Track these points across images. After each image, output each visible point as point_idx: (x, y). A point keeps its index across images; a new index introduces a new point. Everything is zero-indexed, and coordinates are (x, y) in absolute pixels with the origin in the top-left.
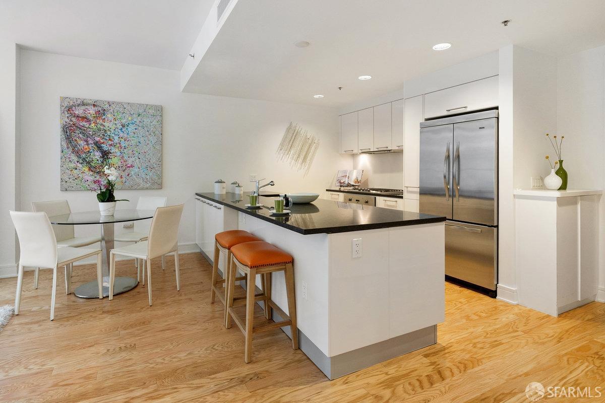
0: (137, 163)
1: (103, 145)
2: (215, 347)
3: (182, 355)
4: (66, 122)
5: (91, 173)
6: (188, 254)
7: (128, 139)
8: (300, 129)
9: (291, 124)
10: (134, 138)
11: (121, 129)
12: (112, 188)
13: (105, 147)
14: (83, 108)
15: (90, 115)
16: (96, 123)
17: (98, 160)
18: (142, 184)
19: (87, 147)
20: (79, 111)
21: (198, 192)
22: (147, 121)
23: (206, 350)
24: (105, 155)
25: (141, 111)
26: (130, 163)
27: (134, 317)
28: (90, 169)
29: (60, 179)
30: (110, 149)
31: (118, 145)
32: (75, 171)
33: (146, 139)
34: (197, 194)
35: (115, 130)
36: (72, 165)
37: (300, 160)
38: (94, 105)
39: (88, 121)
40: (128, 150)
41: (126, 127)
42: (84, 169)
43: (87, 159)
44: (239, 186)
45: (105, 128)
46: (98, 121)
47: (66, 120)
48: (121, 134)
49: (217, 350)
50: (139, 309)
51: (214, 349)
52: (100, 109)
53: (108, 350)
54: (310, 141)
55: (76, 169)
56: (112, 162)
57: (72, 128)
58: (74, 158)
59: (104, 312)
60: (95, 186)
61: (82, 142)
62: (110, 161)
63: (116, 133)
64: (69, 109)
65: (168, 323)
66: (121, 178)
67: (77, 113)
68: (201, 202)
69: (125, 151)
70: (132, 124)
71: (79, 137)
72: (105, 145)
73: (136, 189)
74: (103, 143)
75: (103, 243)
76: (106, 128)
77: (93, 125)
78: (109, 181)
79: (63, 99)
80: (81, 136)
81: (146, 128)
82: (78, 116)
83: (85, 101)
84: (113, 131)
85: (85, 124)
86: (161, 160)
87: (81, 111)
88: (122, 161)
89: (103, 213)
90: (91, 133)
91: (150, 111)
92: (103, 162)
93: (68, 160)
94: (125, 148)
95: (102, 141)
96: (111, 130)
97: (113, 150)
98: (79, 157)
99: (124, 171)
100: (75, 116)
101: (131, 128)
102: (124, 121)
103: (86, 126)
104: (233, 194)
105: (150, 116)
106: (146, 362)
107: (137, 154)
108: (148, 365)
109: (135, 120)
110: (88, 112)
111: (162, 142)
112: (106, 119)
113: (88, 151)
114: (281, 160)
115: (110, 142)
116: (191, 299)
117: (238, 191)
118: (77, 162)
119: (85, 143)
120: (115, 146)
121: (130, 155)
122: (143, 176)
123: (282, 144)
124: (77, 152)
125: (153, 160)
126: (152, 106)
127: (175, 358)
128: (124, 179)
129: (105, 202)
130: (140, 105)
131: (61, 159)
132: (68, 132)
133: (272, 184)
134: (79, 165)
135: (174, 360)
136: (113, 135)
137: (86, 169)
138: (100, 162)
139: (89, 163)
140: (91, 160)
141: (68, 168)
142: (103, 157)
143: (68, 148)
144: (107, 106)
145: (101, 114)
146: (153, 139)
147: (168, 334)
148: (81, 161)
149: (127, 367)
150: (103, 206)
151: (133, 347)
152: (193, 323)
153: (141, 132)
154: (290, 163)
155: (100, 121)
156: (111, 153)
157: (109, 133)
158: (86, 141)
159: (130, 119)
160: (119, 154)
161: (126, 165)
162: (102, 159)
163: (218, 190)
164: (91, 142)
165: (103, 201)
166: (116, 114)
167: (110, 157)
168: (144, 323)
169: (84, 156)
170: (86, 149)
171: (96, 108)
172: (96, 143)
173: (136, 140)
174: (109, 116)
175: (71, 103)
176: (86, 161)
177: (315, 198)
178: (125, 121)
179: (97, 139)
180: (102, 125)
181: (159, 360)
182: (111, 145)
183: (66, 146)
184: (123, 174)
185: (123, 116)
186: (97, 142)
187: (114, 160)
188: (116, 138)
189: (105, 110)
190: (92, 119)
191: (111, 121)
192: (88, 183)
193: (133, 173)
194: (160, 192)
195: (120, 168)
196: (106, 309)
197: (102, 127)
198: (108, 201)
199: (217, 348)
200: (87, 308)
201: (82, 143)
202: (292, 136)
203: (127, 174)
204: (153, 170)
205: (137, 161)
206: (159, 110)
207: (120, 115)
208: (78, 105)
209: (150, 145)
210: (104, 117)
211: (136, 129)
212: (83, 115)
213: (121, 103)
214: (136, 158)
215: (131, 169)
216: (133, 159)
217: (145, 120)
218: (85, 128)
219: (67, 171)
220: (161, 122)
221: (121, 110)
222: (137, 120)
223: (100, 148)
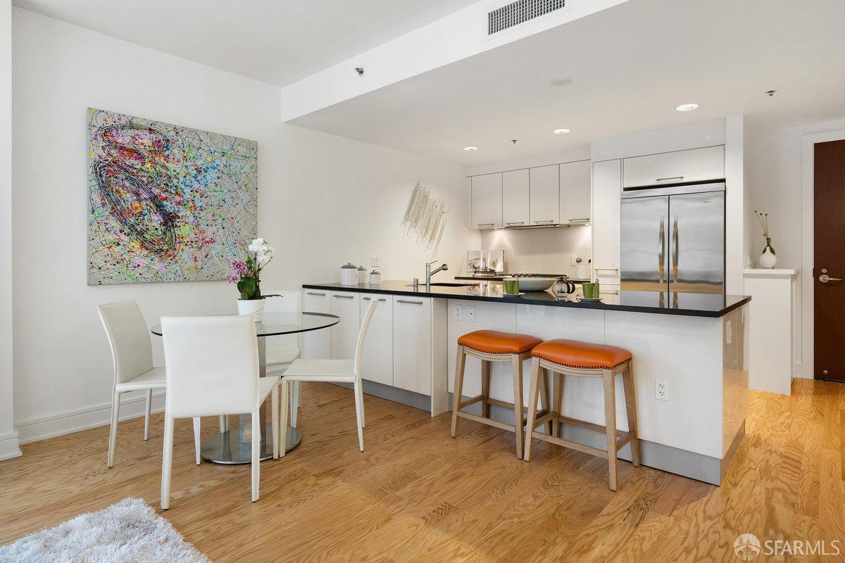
0: (220, 236)
1: (165, 203)
4: (100, 157)
5: (145, 252)
7: (206, 195)
8: (428, 193)
10: (215, 193)
11: (195, 177)
13: (169, 206)
14: (132, 132)
15: (143, 147)
16: (153, 162)
17: (156, 229)
19: (137, 204)
20: (124, 138)
22: (235, 164)
24: (169, 220)
25: (226, 148)
26: (209, 234)
28: (142, 246)
29: (88, 263)
30: (177, 209)
31: (190, 204)
32: (117, 249)
33: (234, 195)
35: (185, 177)
36: (110, 237)
38: (150, 129)
39: (140, 157)
40: (207, 213)
41: (203, 173)
42: (133, 244)
43: (137, 227)
45: (168, 173)
46: (157, 159)
47: (101, 152)
48: (196, 185)
52: (161, 138)
54: (438, 210)
55: (119, 244)
56: (180, 233)
57: (112, 169)
58: (114, 223)
61: (128, 195)
62: (177, 231)
63: (188, 183)
64: (106, 132)
66: (195, 261)
67: (120, 140)
69: (202, 214)
70: (214, 168)
71: (123, 186)
72: (169, 203)
73: (218, 280)
74: (166, 199)
76: (172, 174)
77: (148, 165)
79: (93, 112)
80: (127, 184)
81: (233, 178)
82: (121, 148)
83: (135, 121)
84: (182, 179)
85: (135, 162)
86: (255, 232)
87: (128, 139)
88: (197, 231)
90: (144, 179)
91: (240, 149)
92: (164, 233)
93: (103, 227)
94: (202, 210)
95: (163, 195)
96: (180, 176)
97: (183, 212)
98: (124, 222)
99: (200, 248)
100: (116, 147)
101: (212, 175)
102: (199, 163)
103: (137, 167)
105: (240, 158)
107: (220, 220)
109: (217, 162)
110: (140, 141)
111: (256, 201)
112: (171, 157)
113: (141, 212)
115: (178, 199)
118: (121, 231)
119: (135, 198)
120: (185, 205)
121: (210, 223)
122: (230, 258)
124: (120, 214)
126: (243, 141)
128: (199, 264)
130: (224, 137)
131: (91, 225)
133: (444, 268)
134: (123, 237)
136: (183, 186)
137: (136, 245)
138: (160, 233)
139: (141, 233)
140: (144, 228)
141: (104, 243)
142: (165, 224)
143: (104, 205)
144: (172, 133)
145: (161, 146)
146: (245, 196)
148: (127, 230)
153: (227, 183)
154: (417, 240)
155: (160, 160)
156: (179, 217)
157: (175, 181)
158: (137, 194)
159: (209, 159)
160: (191, 219)
161: (203, 239)
162: (163, 228)
164: (144, 195)
166: (187, 150)
167: (178, 224)
169: (132, 220)
170: (136, 208)
171: (154, 136)
172: (154, 199)
173: (220, 196)
174: (176, 152)
175: (110, 123)
176: (136, 230)
178: (201, 162)
179: (156, 191)
180: (163, 166)
182: (179, 203)
183: (99, 201)
184: (198, 254)
185: (199, 154)
186: (156, 197)
187: (184, 230)
188: (187, 190)
189: (168, 140)
190: (147, 155)
191: (179, 161)
192: (139, 270)
193: (213, 252)
195: (194, 244)
197: (164, 171)
202: (419, 201)
203: (204, 254)
204: (245, 249)
205: (220, 231)
206: (253, 147)
207: (194, 152)
208: (123, 128)
209: (240, 207)
210: (167, 153)
211: (219, 178)
212: (131, 147)
213: (196, 132)
214: (219, 226)
215: (211, 245)
216: (214, 229)
217: (232, 163)
218: (135, 171)
219: (101, 248)
220: (255, 169)
221: (195, 143)
222: (221, 162)
223: (160, 207)
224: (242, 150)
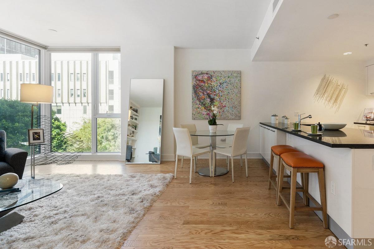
0: (227, 105)
2: (271, 214)
3: (251, 214)
4: (194, 84)
5: (205, 110)
6: (256, 159)
7: (223, 91)
8: (332, 79)
9: (325, 76)
10: (226, 91)
11: (220, 86)
12: (215, 118)
13: (212, 96)
14: (202, 75)
15: (205, 79)
16: (208, 83)
17: (208, 103)
18: (230, 116)
19: (203, 96)
20: (200, 78)
21: (261, 122)
22: (233, 80)
23: (265, 215)
24: (212, 100)
25: (230, 75)
26: (224, 105)
27: (226, 189)
28: (205, 108)
29: (192, 113)
30: (214, 97)
31: (218, 95)
32: (199, 109)
33: (232, 90)
34: (260, 123)
35: (216, 86)
36: (197, 106)
37: (332, 101)
38: (207, 74)
39: (204, 82)
41: (222, 85)
43: (203, 103)
44: (287, 118)
45: (212, 86)
47: (195, 82)
48: (220, 89)
49: (272, 216)
50: (228, 185)
51: (270, 215)
52: (210, 75)
53: (213, 203)
54: (340, 87)
58: (198, 102)
59: (211, 184)
60: (208, 117)
62: (214, 103)
63: (217, 88)
64: (196, 77)
65: (243, 196)
66: (220, 113)
67: (199, 78)
68: (263, 128)
69: (222, 98)
70: (225, 82)
73: (227, 119)
74: (211, 94)
75: (211, 147)
77: (206, 84)
78: (214, 114)
79: (193, 72)
80: (201, 91)
81: (232, 85)
82: (199, 80)
83: (203, 72)
86: (240, 102)
88: (220, 103)
89: (211, 131)
90: (205, 89)
93: (195, 103)
94: (222, 96)
97: (216, 97)
98: (200, 102)
99: (221, 109)
100: (198, 80)
101: (225, 85)
102: (221, 81)
103: (203, 85)
104: (283, 124)
105: (234, 77)
106: (232, 213)
107: (227, 99)
108: (233, 215)
110: (204, 77)
111: (240, 92)
112: (213, 81)
113: (204, 99)
114: (317, 101)
116: (256, 185)
117: (286, 121)
118: (199, 104)
121: (224, 100)
122: (231, 112)
123: (318, 91)
124: (199, 99)
125: (236, 103)
126: (235, 71)
127: (247, 215)
128: (221, 114)
129: (212, 125)
130: (229, 71)
131: (192, 103)
132: (196, 88)
133: (310, 117)
134: (200, 106)
135: (246, 216)
137: (203, 108)
138: (210, 104)
139: (204, 105)
140: (205, 103)
142: (211, 101)
143: (195, 97)
144: (213, 73)
145: (210, 78)
146: (236, 91)
147: (243, 201)
148: (201, 104)
149: (223, 213)
150: (211, 127)
151: (225, 204)
152: (258, 198)
153: (230, 86)
154: (324, 103)
155: (209, 82)
156: (215, 99)
157: (214, 88)
158: (203, 93)
159: (224, 80)
160: (218, 99)
161: (222, 106)
163: (273, 121)
164: (205, 93)
165: (211, 125)
166: (217, 78)
167: (214, 101)
168: (231, 193)
169: (202, 101)
172: (208, 94)
173: (227, 91)
174: (214, 79)
175: (197, 74)
177: (343, 126)
179: (208, 92)
181: (239, 214)
182: (215, 95)
184: (221, 111)
185: (221, 78)
187: (216, 103)
188: (217, 91)
189: (212, 76)
190: (206, 81)
191: (215, 82)
192: (204, 115)
193: (225, 110)
194: (240, 121)
195: (219, 108)
196: (212, 183)
197: (210, 85)
198: (213, 125)
199: (272, 215)
200: (204, 180)
201: (201, 94)
202: (325, 85)
204: (236, 109)
206: (239, 73)
207: (219, 78)
208: (200, 74)
209: (234, 94)
210: (211, 80)
211: (227, 85)
212: (202, 80)
213: (219, 72)
214: (227, 102)
215: (225, 108)
216: (226, 102)
217: (232, 80)
218: (203, 86)
219: (195, 109)
220: (240, 81)
221: (220, 75)
222: (228, 80)
223: (209, 96)
224: (235, 75)
